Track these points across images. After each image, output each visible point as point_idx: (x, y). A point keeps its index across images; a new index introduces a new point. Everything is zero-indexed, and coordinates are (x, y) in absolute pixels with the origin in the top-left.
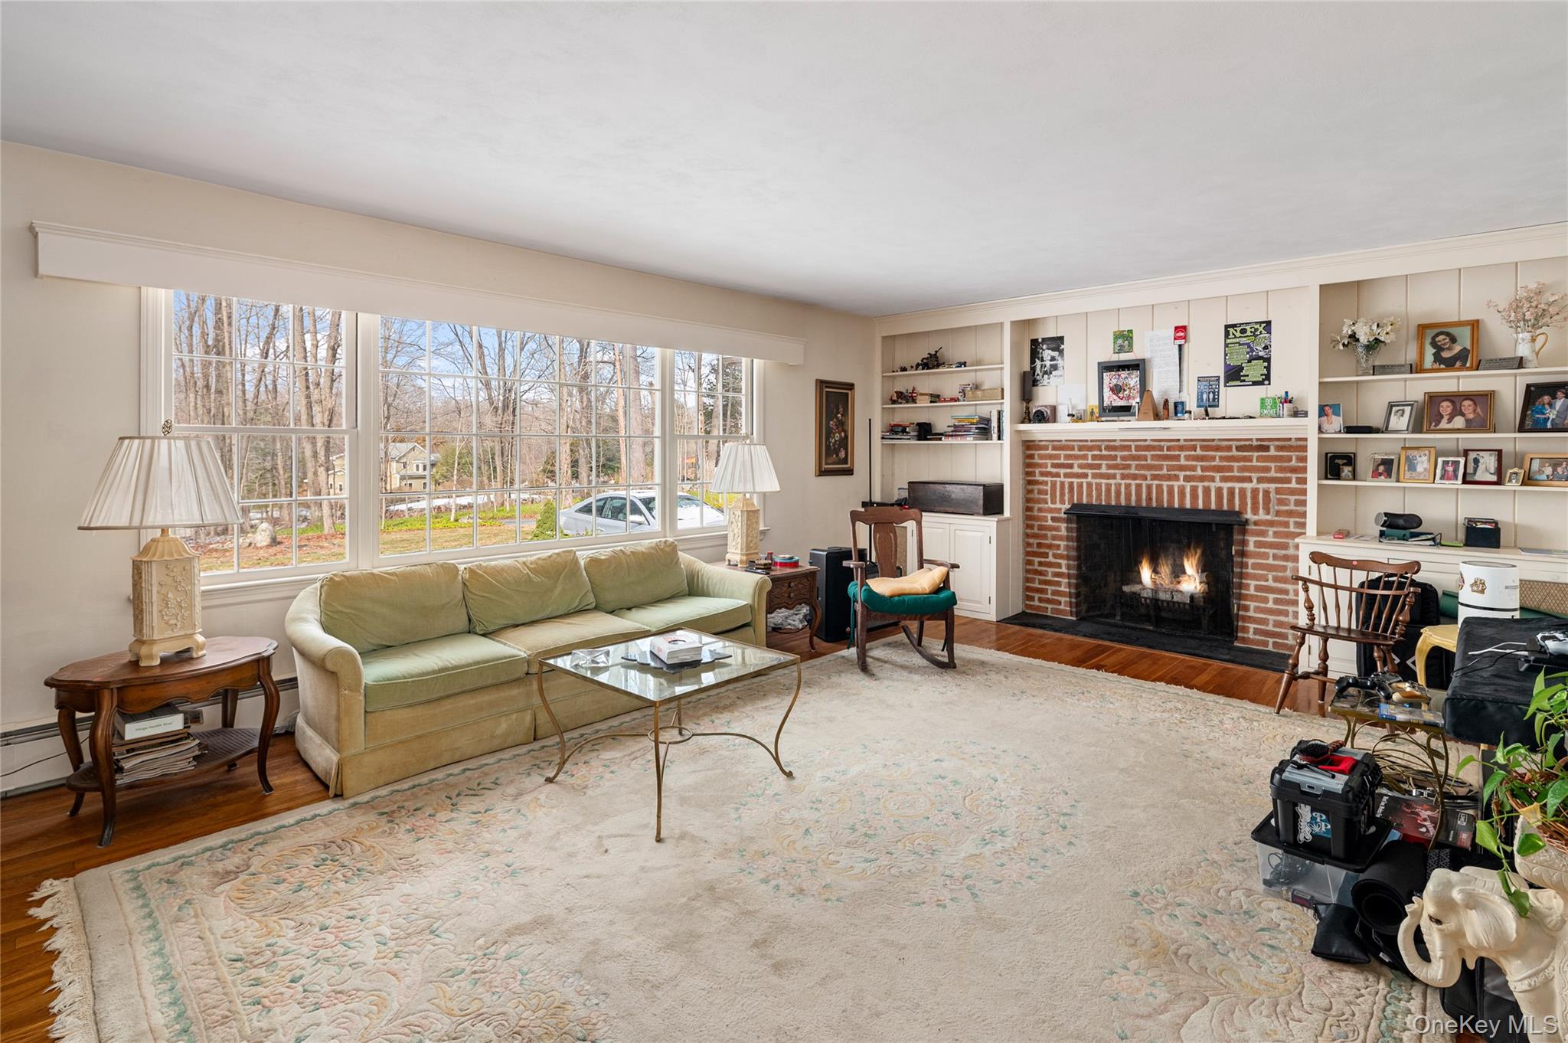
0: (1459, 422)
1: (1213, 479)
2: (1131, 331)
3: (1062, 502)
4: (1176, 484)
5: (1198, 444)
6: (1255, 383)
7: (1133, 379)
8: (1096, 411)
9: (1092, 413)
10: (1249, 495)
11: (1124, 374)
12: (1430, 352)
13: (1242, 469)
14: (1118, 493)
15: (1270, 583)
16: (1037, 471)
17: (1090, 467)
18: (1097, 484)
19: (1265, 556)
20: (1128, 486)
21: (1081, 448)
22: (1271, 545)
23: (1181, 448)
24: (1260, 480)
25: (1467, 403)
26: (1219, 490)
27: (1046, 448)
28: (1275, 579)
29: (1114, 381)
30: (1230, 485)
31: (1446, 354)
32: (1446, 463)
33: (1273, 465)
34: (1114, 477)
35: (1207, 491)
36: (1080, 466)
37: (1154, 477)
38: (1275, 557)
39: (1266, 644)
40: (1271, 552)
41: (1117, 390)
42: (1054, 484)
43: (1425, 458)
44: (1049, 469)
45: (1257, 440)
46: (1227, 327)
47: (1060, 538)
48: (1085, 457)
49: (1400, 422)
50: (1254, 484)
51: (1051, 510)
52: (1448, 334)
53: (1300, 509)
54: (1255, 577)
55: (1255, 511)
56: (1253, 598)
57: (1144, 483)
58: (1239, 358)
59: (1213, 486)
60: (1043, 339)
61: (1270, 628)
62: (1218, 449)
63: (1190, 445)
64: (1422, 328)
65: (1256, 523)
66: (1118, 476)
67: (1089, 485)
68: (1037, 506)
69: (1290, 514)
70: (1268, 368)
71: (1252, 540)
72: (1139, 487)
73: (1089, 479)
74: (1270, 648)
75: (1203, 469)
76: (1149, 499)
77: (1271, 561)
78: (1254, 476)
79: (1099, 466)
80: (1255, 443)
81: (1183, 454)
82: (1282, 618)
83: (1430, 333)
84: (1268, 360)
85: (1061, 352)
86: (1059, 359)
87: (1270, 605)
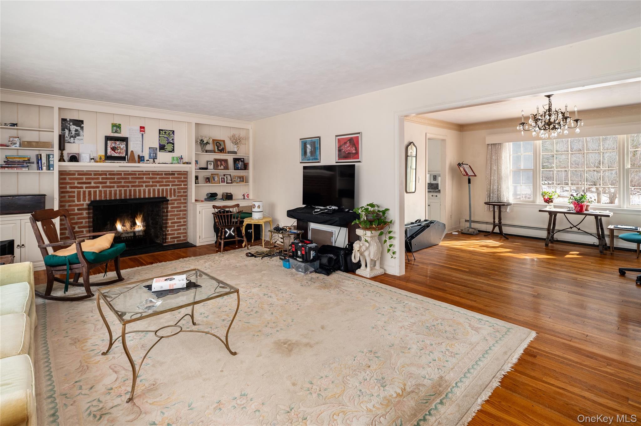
0: (222, 167)
1: (156, 186)
2: (120, 125)
3: (84, 200)
4: (142, 188)
5: (151, 173)
6: (169, 152)
7: (123, 146)
8: (103, 158)
9: (101, 158)
10: (169, 191)
11: (118, 143)
12: (216, 147)
13: (166, 182)
14: (115, 194)
15: (176, 220)
16: (68, 186)
17: (101, 183)
18: (104, 191)
19: (174, 211)
20: (120, 191)
21: (95, 175)
22: (176, 207)
23: (144, 174)
24: (172, 185)
25: (223, 162)
26: (158, 190)
27: (74, 174)
28: (177, 219)
29: (113, 145)
30: (162, 187)
31: (220, 149)
32: (222, 178)
33: (176, 180)
34: (113, 187)
35: (154, 190)
36: (95, 183)
37: (133, 186)
38: (177, 211)
39: (174, 241)
40: (176, 209)
41: (113, 149)
42: (79, 193)
43: (217, 177)
44: (76, 185)
45: (171, 171)
46: (160, 130)
47: (83, 218)
48: (98, 179)
49: (211, 167)
50: (170, 187)
51: (77, 205)
52: (219, 143)
53: (185, 194)
54: (171, 219)
55: (171, 196)
56: (170, 227)
57: (128, 189)
58: (164, 142)
59: (156, 188)
60: (70, 120)
61: (176, 236)
62: (158, 174)
63: (147, 173)
64: (213, 140)
65: (171, 200)
66: (116, 187)
67: (100, 191)
68: (67, 204)
69: (181, 196)
70: (174, 147)
71: (170, 206)
72: (125, 191)
73: (100, 189)
74: (176, 242)
75: (153, 182)
76: (130, 195)
77: (176, 213)
78: (170, 184)
79: (106, 183)
80: (171, 172)
81: (145, 177)
82: (179, 231)
83: (215, 142)
84: (173, 144)
85: (82, 128)
86: (81, 131)
87: (176, 228)
